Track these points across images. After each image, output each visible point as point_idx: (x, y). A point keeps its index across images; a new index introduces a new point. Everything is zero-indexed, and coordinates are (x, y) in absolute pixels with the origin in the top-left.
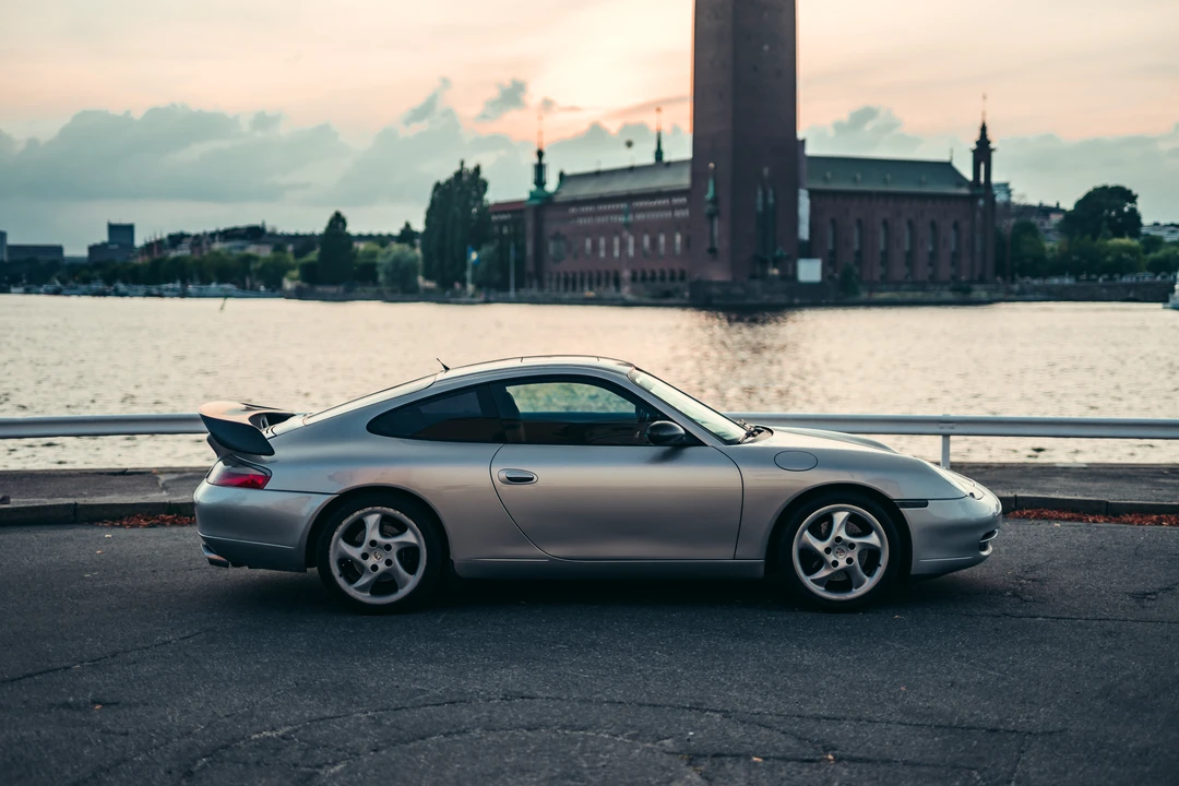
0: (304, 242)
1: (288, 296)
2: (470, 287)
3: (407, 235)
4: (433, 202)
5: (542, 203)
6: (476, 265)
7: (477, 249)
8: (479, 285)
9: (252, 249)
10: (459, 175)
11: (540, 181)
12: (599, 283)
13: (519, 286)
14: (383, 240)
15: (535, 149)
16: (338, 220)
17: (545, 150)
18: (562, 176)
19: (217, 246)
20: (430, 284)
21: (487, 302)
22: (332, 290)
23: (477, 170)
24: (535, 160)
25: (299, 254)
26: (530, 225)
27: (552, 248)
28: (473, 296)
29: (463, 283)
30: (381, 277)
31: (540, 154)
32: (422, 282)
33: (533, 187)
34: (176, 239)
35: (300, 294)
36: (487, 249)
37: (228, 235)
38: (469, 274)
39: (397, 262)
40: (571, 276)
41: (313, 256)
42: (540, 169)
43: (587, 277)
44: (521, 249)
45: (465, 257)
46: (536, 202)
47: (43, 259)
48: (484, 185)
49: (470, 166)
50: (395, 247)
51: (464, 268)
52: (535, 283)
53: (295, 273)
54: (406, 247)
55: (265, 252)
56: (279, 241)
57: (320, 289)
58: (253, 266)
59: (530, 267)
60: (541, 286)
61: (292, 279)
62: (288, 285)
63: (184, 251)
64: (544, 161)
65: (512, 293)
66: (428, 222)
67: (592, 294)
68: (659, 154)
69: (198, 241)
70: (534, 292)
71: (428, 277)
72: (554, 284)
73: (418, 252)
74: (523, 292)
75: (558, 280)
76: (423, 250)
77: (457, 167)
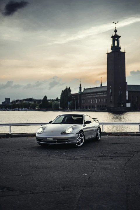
0: (39, 101)
1: (37, 110)
2: (68, 109)
3: (57, 99)
4: (62, 94)
6: (69, 105)
7: (69, 102)
8: (70, 108)
9: (30, 102)
10: (66, 89)
11: (80, 90)
12: (91, 108)
13: (77, 108)
14: (53, 100)
16: (45, 97)
18: (84, 89)
19: (24, 102)
20: (61, 108)
21: (71, 111)
22: (44, 109)
23: (69, 88)
24: (80, 86)
25: (38, 103)
26: (79, 97)
27: (83, 101)
30: (53, 107)
31: (80, 85)
33: (79, 91)
34: (17, 101)
35: (39, 110)
36: (71, 102)
37: (26, 100)
38: (68, 106)
39: (55, 104)
40: (86, 106)
41: (41, 103)
42: (80, 88)
43: (89, 106)
44: (77, 102)
45: (67, 103)
46: (80, 94)
48: (70, 91)
50: (55, 102)
51: (67, 105)
52: (80, 108)
53: (38, 106)
54: (57, 102)
55: (33, 103)
56: (35, 101)
57: (42, 109)
58: (30, 105)
59: (79, 105)
60: (81, 108)
61: (37, 107)
62: (37, 109)
63: (18, 103)
64: (81, 86)
65: (76, 110)
66: (61, 97)
67: (90, 110)
68: (101, 85)
69: (21, 101)
70: (79, 109)
71: (61, 107)
73: (59, 102)
75: (84, 107)
76: (60, 102)
77: (66, 88)
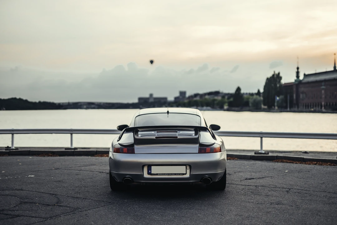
0: (230, 95)
1: (225, 110)
2: (276, 108)
3: (259, 93)
4: (266, 83)
5: (299, 83)
6: (278, 101)
7: (279, 96)
8: (279, 107)
9: (216, 98)
10: (273, 75)
11: (298, 76)
12: (316, 106)
13: (291, 107)
14: (252, 95)
15: (296, 67)
16: (239, 89)
17: (299, 67)
18: (305, 75)
19: (207, 97)
20: (266, 107)
21: (281, 112)
22: (236, 109)
23: (279, 74)
24: (296, 70)
25: (228, 99)
26: (295, 89)
27: (301, 96)
28: (277, 110)
29: (275, 106)
30: (250, 105)
31: (298, 68)
32: (263, 106)
33: (296, 78)
34: (196, 95)
35: (228, 110)
36: (282, 97)
37: (210, 94)
38: (276, 104)
39: (255, 101)
40: (307, 104)
41: (232, 99)
42: (298, 73)
43: (312, 104)
44: (292, 97)
45: (274, 99)
46: (297, 83)
47: (163, 101)
48: (281, 78)
49: (277, 72)
50: (255, 96)
51: (274, 102)
52: (296, 107)
53: (227, 104)
54: (258, 97)
55: (219, 98)
56: (224, 95)
57: (233, 108)
58: (216, 102)
59: (295, 102)
60: (298, 107)
61: (226, 106)
62: (226, 107)
63: (198, 98)
64: (299, 70)
65: (288, 109)
66: (264, 89)
67: (312, 110)
68: (335, 67)
69: (202, 96)
70: (296, 109)
71: (265, 105)
72: (302, 107)
74: (292, 109)
76: (263, 97)
77: (273, 73)
